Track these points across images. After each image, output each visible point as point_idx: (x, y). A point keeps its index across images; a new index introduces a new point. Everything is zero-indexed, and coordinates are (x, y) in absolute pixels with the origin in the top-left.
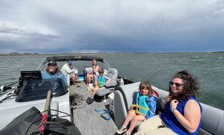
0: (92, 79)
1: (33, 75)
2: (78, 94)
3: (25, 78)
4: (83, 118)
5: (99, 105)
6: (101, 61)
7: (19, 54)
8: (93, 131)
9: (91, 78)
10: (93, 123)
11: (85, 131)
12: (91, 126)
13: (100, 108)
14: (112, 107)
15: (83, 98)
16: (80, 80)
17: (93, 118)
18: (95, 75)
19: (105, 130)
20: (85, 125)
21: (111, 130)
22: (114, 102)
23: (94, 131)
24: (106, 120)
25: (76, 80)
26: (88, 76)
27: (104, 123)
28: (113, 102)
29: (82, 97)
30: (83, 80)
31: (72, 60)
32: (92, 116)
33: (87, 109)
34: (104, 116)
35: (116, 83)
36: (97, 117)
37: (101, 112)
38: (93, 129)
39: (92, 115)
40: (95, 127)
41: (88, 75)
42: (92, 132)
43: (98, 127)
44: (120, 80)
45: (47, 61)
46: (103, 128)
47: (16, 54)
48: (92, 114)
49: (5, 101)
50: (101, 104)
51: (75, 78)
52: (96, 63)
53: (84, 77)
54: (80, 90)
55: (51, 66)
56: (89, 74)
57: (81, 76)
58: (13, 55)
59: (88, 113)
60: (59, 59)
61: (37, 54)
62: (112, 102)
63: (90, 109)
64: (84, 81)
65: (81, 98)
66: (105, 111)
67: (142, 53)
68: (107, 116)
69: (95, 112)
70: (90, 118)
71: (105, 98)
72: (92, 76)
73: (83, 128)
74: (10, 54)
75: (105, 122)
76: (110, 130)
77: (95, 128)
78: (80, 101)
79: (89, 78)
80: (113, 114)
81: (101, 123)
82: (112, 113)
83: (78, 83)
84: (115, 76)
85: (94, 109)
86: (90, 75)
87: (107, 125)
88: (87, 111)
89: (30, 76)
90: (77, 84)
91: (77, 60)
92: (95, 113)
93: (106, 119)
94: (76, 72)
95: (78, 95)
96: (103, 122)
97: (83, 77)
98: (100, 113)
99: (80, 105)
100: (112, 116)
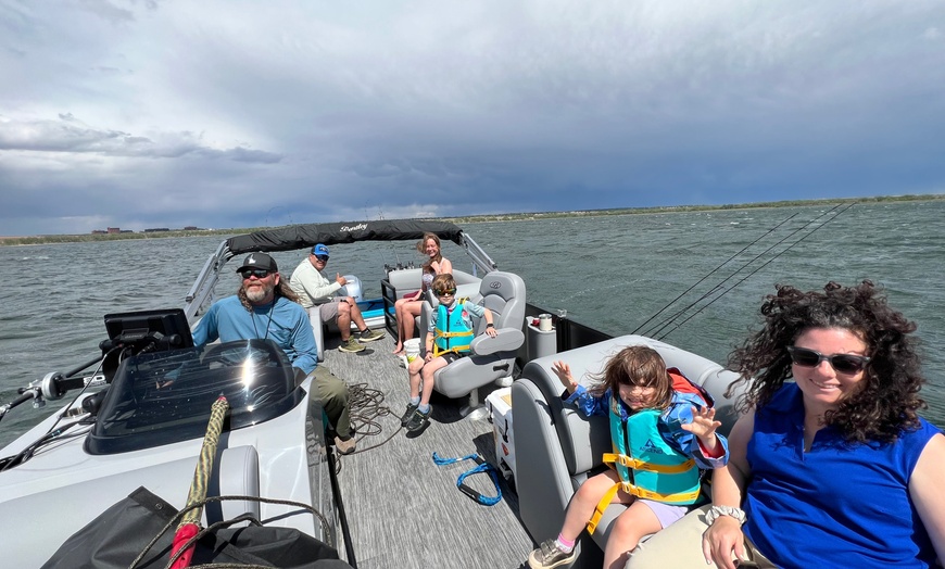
0: (418, 318)
1: (153, 330)
2: (362, 387)
3: (122, 342)
4: (383, 496)
5: (451, 435)
6: (454, 236)
7: (129, 234)
8: (427, 555)
9: (415, 316)
10: (426, 517)
11: (391, 554)
12: (418, 531)
13: (456, 446)
14: (504, 447)
15: (385, 404)
16: (368, 324)
17: (427, 497)
18: (427, 302)
19: (479, 550)
20: (392, 529)
21: (502, 553)
22: (514, 428)
23: (431, 556)
24: (480, 503)
25: (353, 326)
26: (401, 307)
27: (472, 520)
28: (507, 428)
29: (379, 399)
30: (384, 322)
31: (331, 241)
32: (423, 487)
33: (398, 452)
34: (472, 486)
35: (522, 336)
36: (440, 489)
37: (459, 468)
38: (424, 545)
39: (420, 481)
40: (435, 536)
41: (400, 302)
42: (422, 562)
43: (448, 539)
44: (537, 324)
45: (230, 254)
46: (468, 540)
47: (116, 233)
48: (420, 476)
49: (43, 448)
50: (460, 430)
51: (347, 318)
52: (435, 248)
53: (386, 311)
54: (372, 367)
55: (252, 277)
56: (405, 297)
57: (372, 305)
58: (104, 240)
59: (405, 473)
60: (279, 243)
61: (195, 228)
62: (503, 427)
63: (413, 451)
64: (388, 326)
65: (377, 403)
66: (478, 461)
67: (626, 211)
68: (484, 484)
69: (436, 466)
70: (410, 492)
71: (474, 401)
72: (418, 305)
73: (383, 541)
74: (96, 235)
75: (476, 515)
76: (498, 553)
77: (432, 542)
78: (370, 417)
79: (405, 316)
80: (512, 476)
81: (459, 518)
82: (505, 473)
83: (361, 339)
84: (516, 307)
85: (428, 454)
86: (410, 304)
87: (486, 527)
88: (401, 462)
89: (141, 336)
90: (356, 340)
91: (350, 238)
92: (431, 471)
93: (481, 499)
94: (353, 289)
95: (365, 390)
96: (467, 514)
97: (382, 311)
98: (455, 473)
99: (372, 434)
100: (506, 486)
